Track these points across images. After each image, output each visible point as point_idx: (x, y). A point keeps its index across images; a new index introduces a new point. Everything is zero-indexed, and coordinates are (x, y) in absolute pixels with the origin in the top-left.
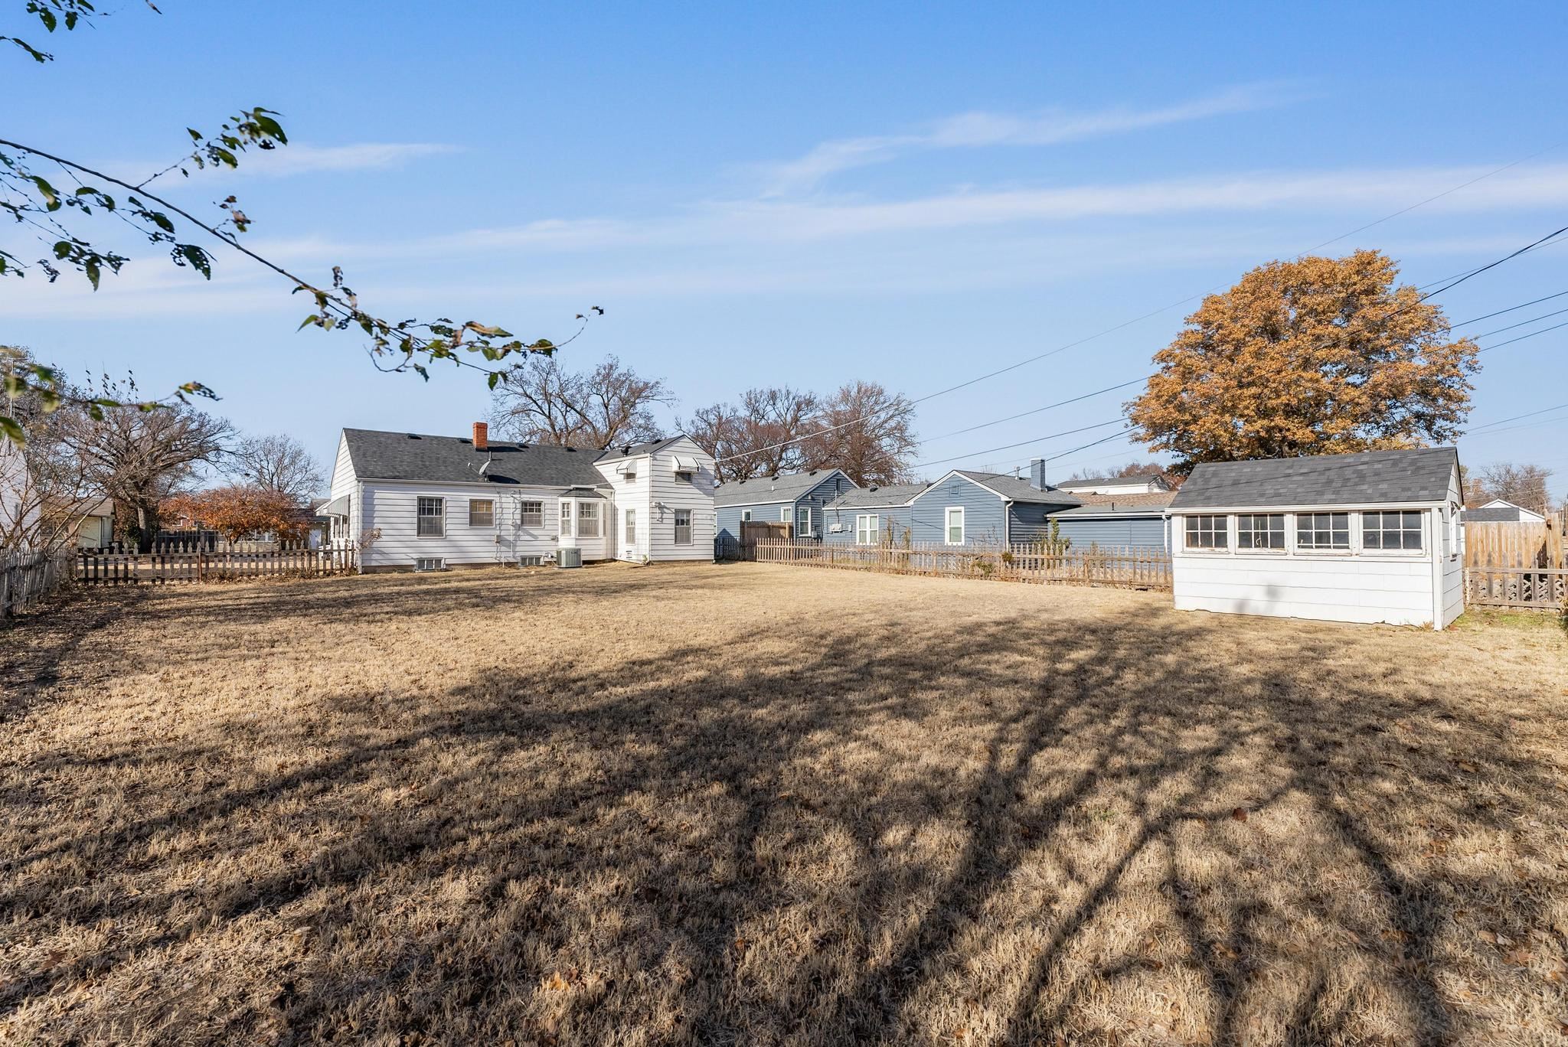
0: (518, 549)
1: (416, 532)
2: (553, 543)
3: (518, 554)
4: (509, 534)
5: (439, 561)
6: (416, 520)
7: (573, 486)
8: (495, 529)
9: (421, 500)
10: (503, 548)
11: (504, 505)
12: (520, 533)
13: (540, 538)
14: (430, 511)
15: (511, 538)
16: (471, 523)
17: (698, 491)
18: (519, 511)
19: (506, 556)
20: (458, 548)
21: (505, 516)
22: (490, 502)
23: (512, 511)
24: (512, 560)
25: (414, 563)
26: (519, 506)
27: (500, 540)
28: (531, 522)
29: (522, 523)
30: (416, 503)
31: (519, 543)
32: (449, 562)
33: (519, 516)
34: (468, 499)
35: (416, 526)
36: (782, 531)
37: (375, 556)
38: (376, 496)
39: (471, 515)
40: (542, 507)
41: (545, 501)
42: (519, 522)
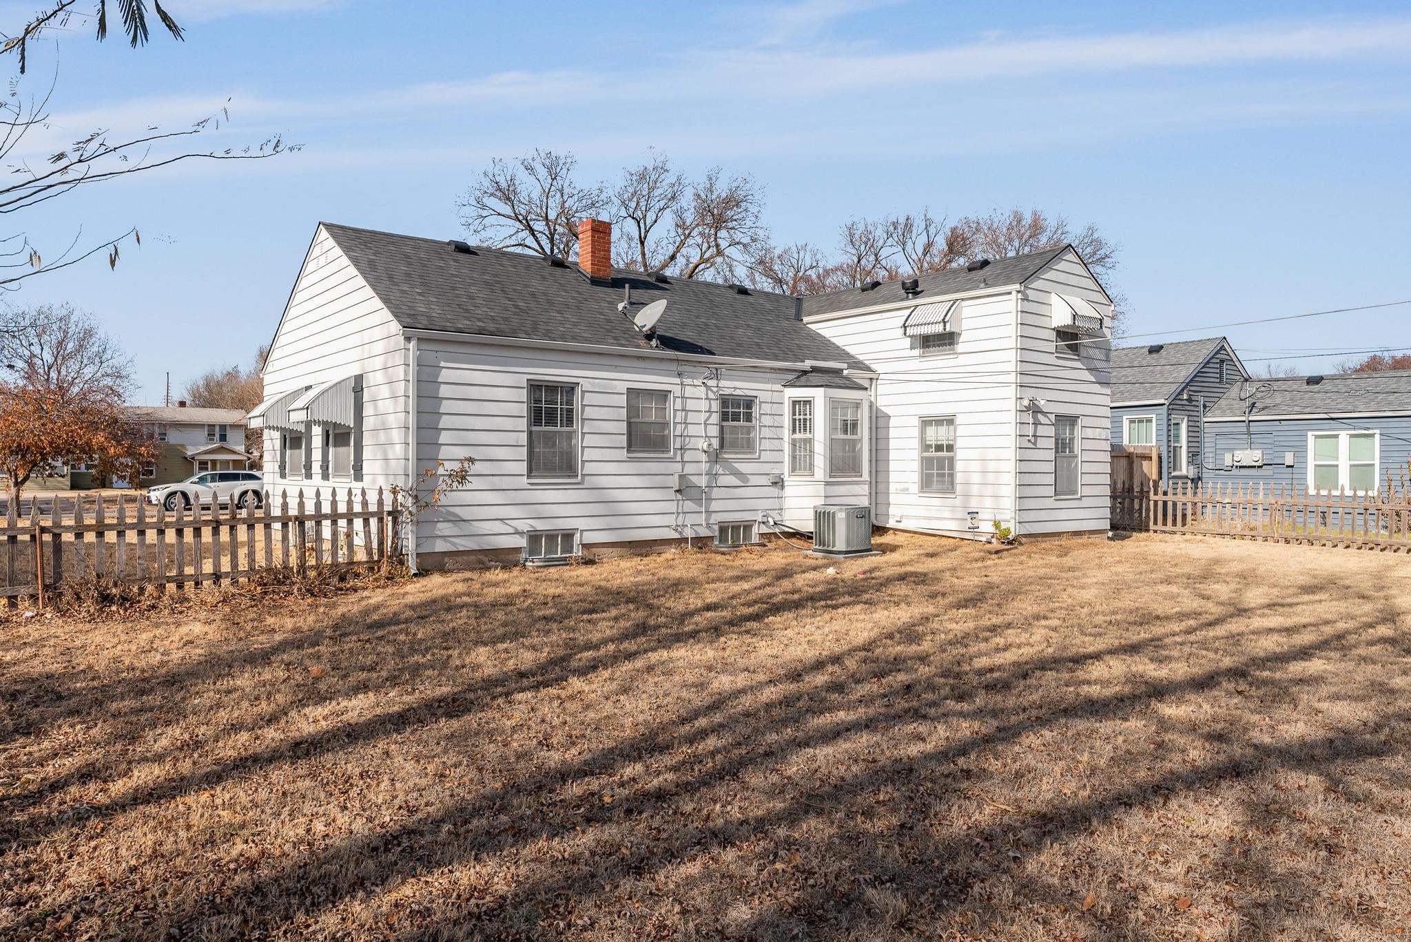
0: (715, 506)
1: (523, 468)
2: (774, 491)
3: (715, 518)
4: (698, 469)
5: (568, 536)
6: (523, 438)
7: (808, 364)
8: (672, 460)
9: (535, 387)
10: (689, 506)
11: (691, 405)
12: (718, 468)
13: (754, 480)
14: (551, 420)
15: (702, 481)
16: (630, 447)
18: (715, 418)
19: (696, 523)
20: (608, 506)
21: (692, 430)
22: (664, 395)
23: (703, 416)
24: (704, 532)
25: (522, 542)
26: (716, 406)
27: (684, 489)
28: (735, 446)
29: (722, 445)
30: (523, 395)
31: (716, 493)
32: (590, 538)
33: (714, 431)
34: (622, 387)
35: (524, 451)
36: (1145, 464)
37: (444, 528)
38: (445, 375)
39: (629, 424)
40: (755, 411)
41: (762, 396)
42: (715, 443)
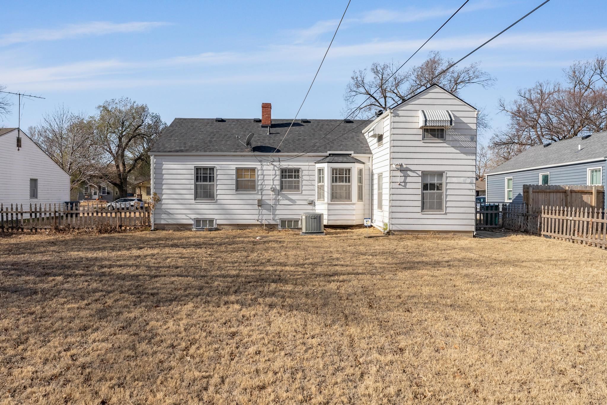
0: (277, 212)
1: (193, 197)
2: (310, 207)
3: (277, 217)
4: (269, 197)
5: (211, 221)
6: (193, 187)
7: (329, 152)
8: (257, 194)
9: (197, 169)
10: (265, 212)
11: (265, 173)
12: (280, 197)
13: (298, 202)
14: (205, 179)
15: (271, 202)
16: (237, 189)
17: (453, 150)
18: (278, 178)
19: (267, 218)
20: (225, 211)
21: (266, 182)
22: (253, 170)
23: (272, 177)
24: (272, 222)
25: (192, 222)
26: (278, 173)
27: (261, 204)
28: (290, 188)
29: (282, 188)
30: (193, 172)
31: (278, 207)
32: (219, 222)
33: (277, 183)
34: (234, 167)
35: (193, 192)
36: (585, 198)
37: (164, 216)
38: (164, 167)
39: (237, 181)
40: (300, 174)
41: (303, 168)
42: (278, 188)
